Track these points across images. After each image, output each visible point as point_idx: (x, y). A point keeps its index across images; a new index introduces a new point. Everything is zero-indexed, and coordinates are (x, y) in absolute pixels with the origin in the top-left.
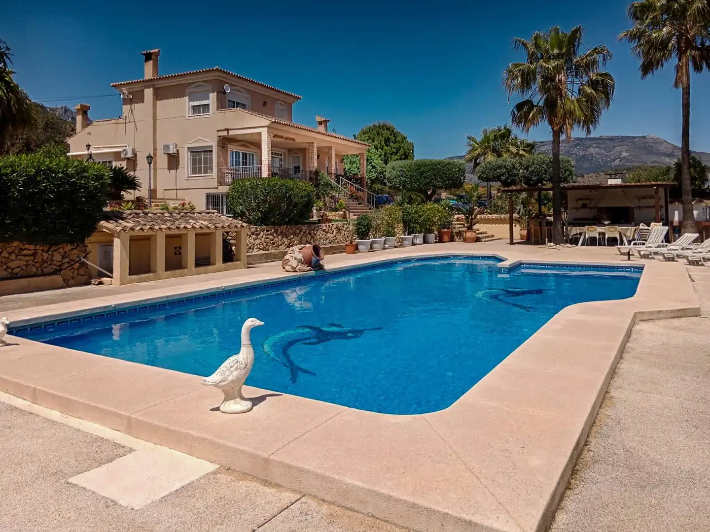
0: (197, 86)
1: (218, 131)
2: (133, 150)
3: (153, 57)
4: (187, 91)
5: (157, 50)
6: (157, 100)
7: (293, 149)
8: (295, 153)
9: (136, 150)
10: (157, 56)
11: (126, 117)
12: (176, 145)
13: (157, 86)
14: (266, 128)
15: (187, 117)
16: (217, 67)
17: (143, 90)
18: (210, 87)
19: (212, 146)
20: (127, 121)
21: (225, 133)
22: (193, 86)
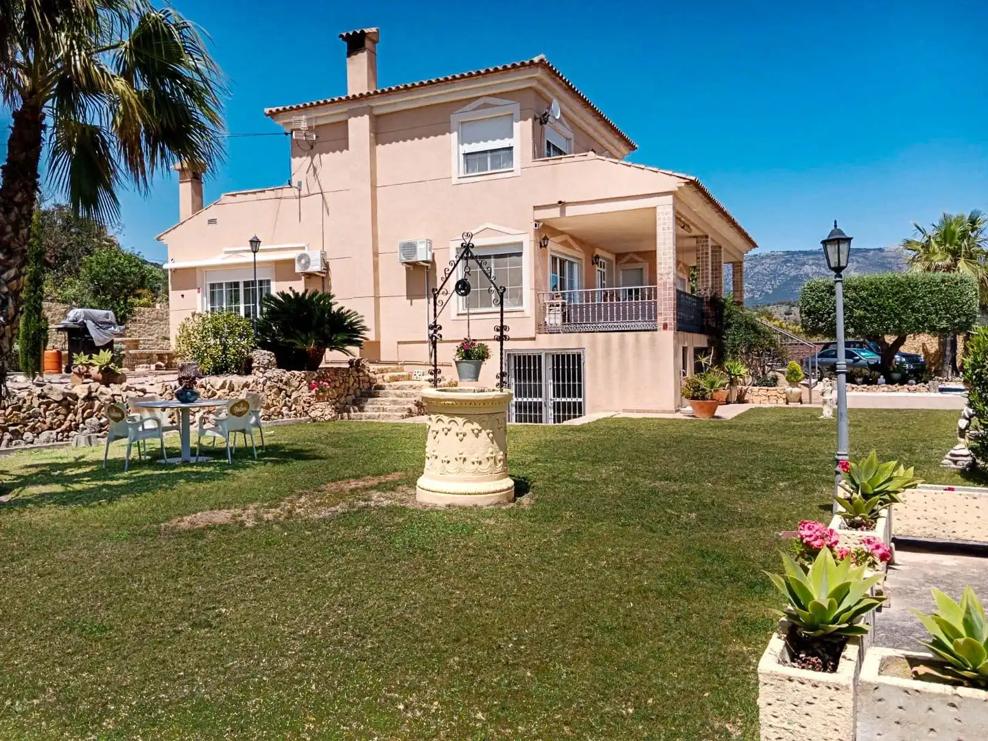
0: (478, 108)
1: (536, 208)
2: (323, 254)
3: (368, 44)
4: (455, 118)
5: (374, 29)
6: (377, 144)
7: (627, 254)
8: (632, 261)
9: (328, 257)
10: (375, 42)
11: (300, 184)
12: (430, 243)
13: (377, 112)
14: (671, 197)
15: (455, 180)
16: (542, 56)
17: (346, 122)
18: (515, 108)
19: (521, 244)
20: (304, 191)
21: (555, 213)
22: (467, 108)
